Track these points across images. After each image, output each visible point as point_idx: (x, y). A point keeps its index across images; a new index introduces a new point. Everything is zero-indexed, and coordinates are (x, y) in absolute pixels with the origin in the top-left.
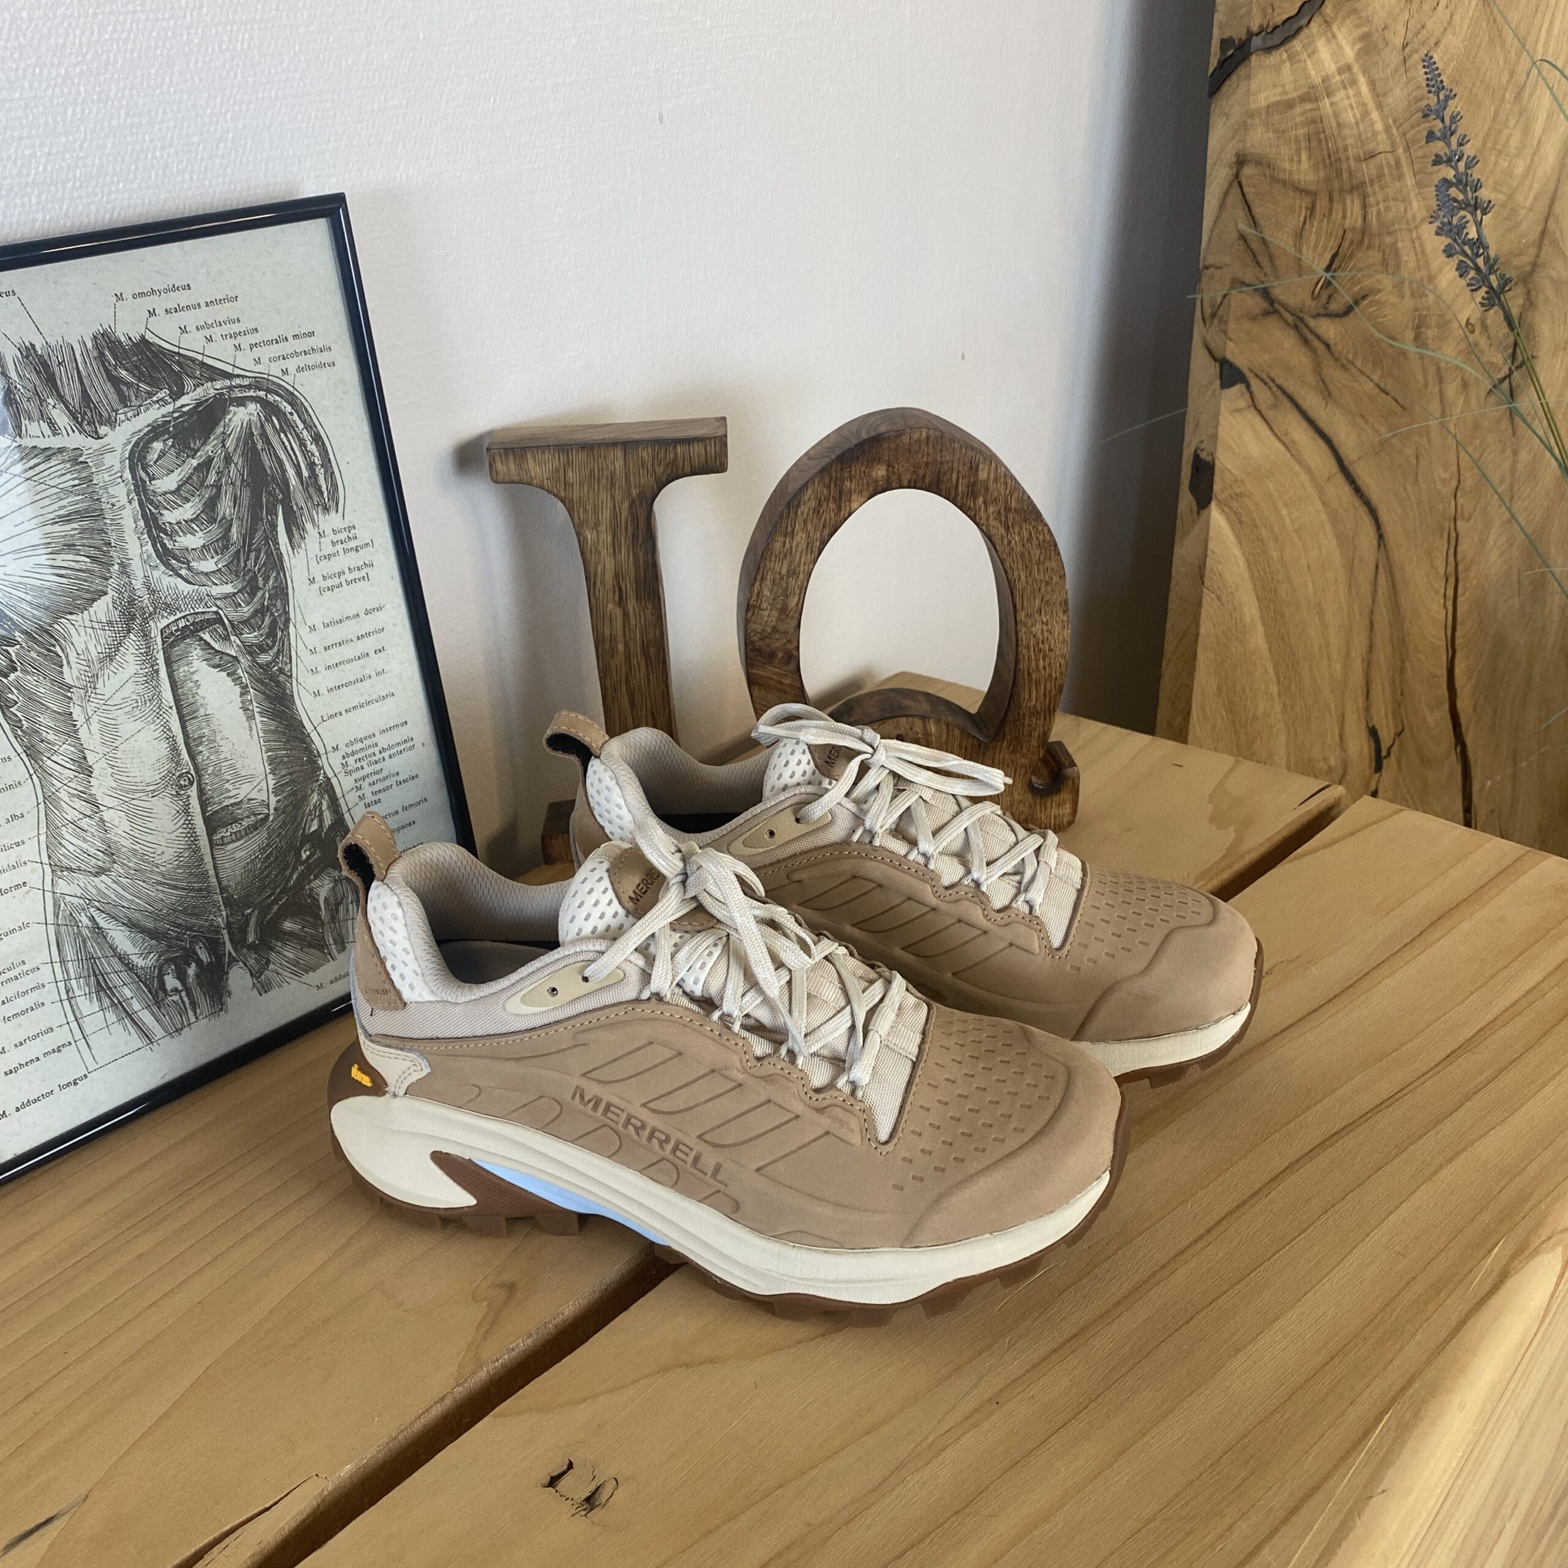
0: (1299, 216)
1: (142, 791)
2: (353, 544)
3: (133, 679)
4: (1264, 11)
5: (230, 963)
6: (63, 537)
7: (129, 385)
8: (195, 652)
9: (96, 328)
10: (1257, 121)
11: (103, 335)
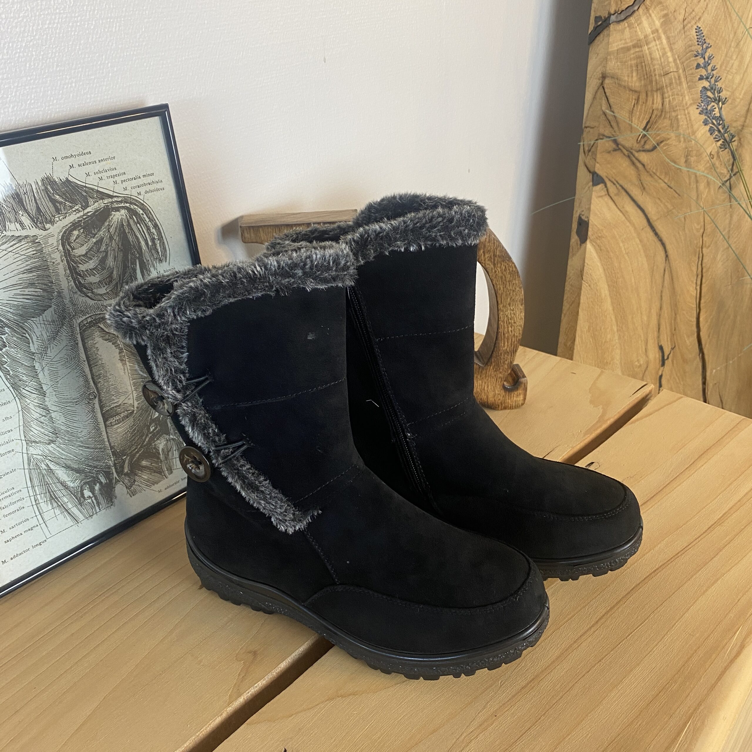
0: (632, 103)
1: (70, 402)
3: (65, 348)
4: (617, 3)
5: (116, 482)
6: (28, 280)
7: (61, 203)
8: (96, 334)
9: (43, 175)
10: (612, 57)
11: (47, 178)
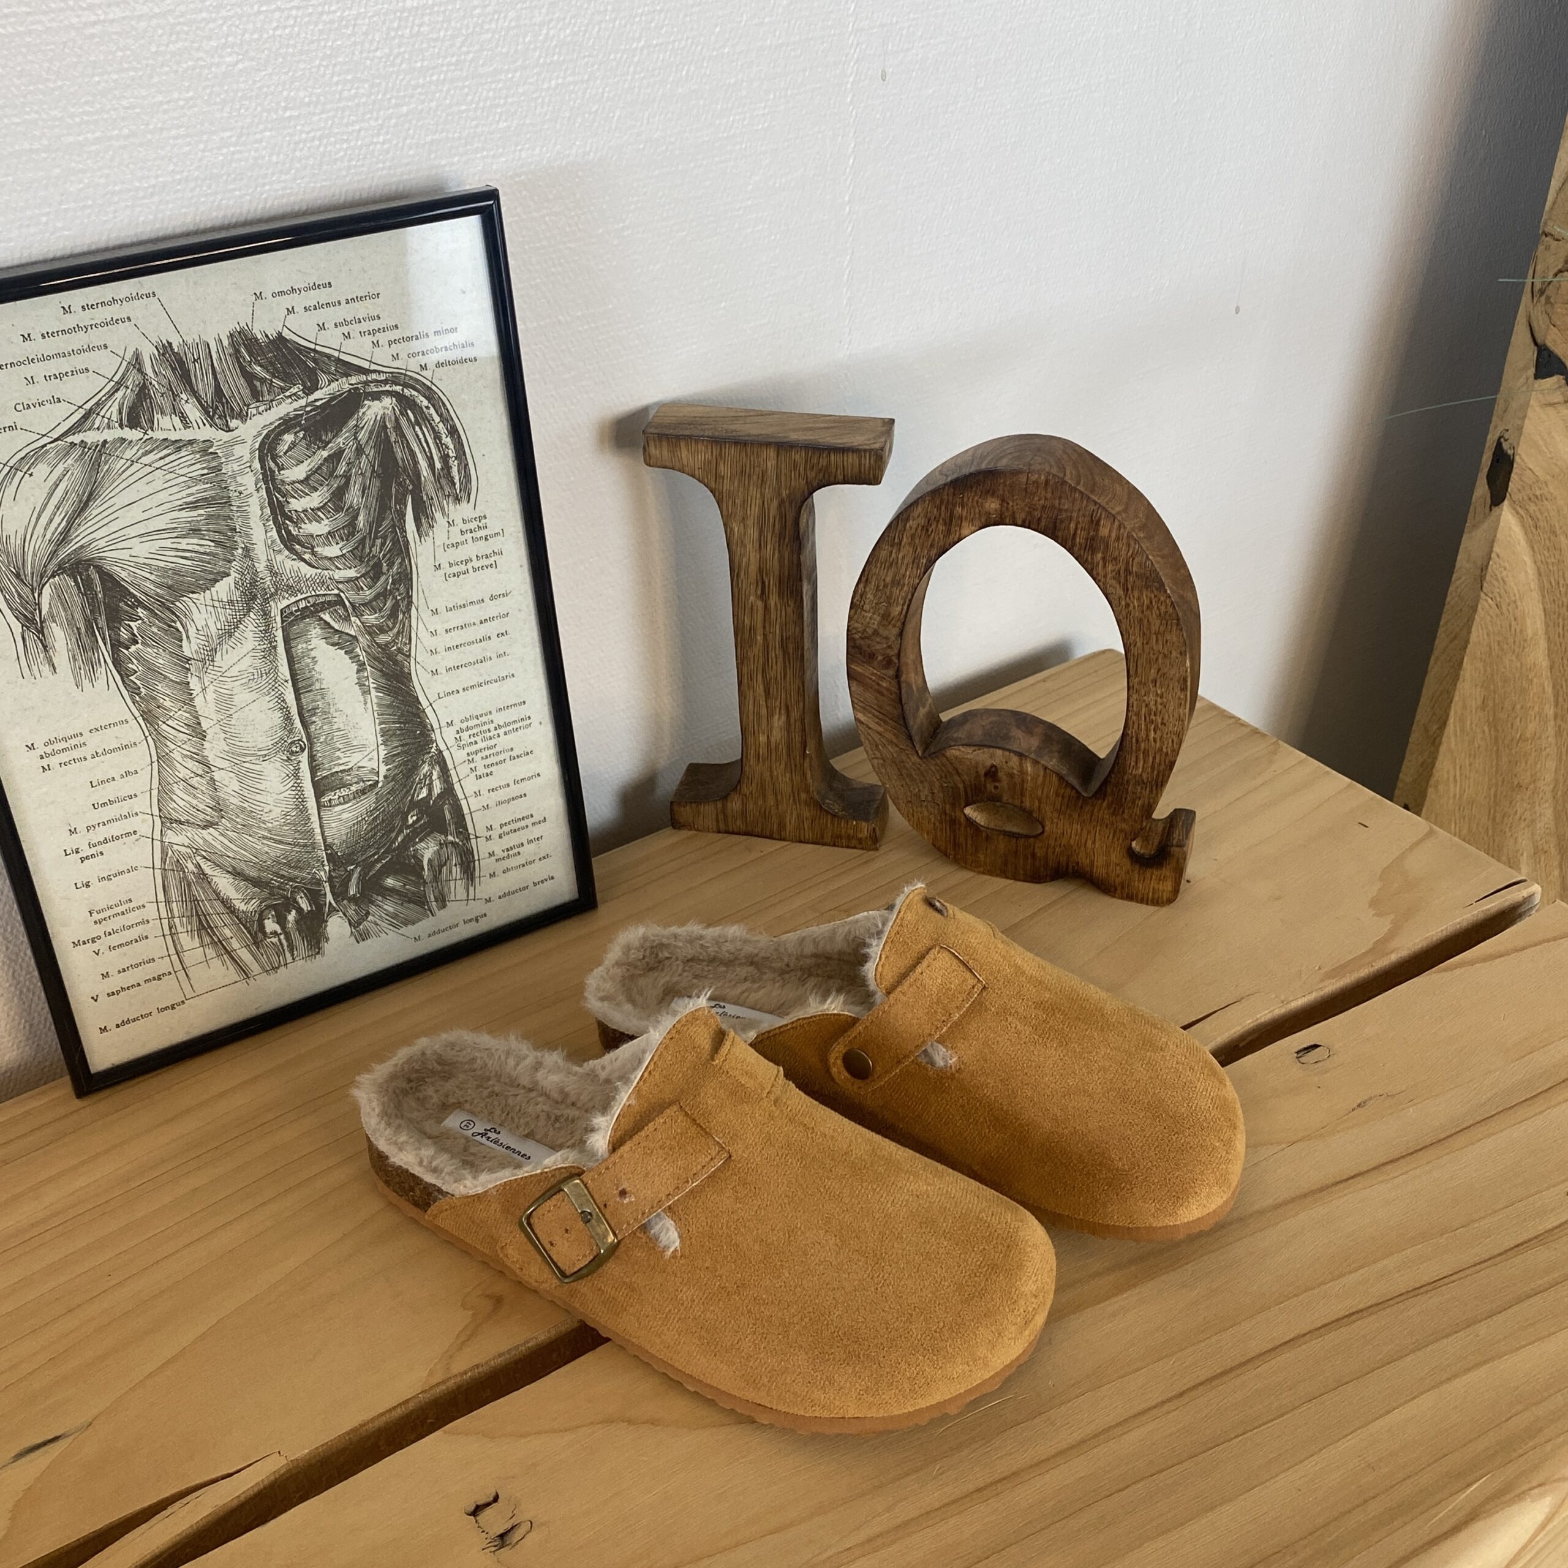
1: (254, 755)
2: (483, 533)
5: (330, 912)
6: (189, 522)
7: (263, 381)
8: (315, 631)
11: (239, 333)
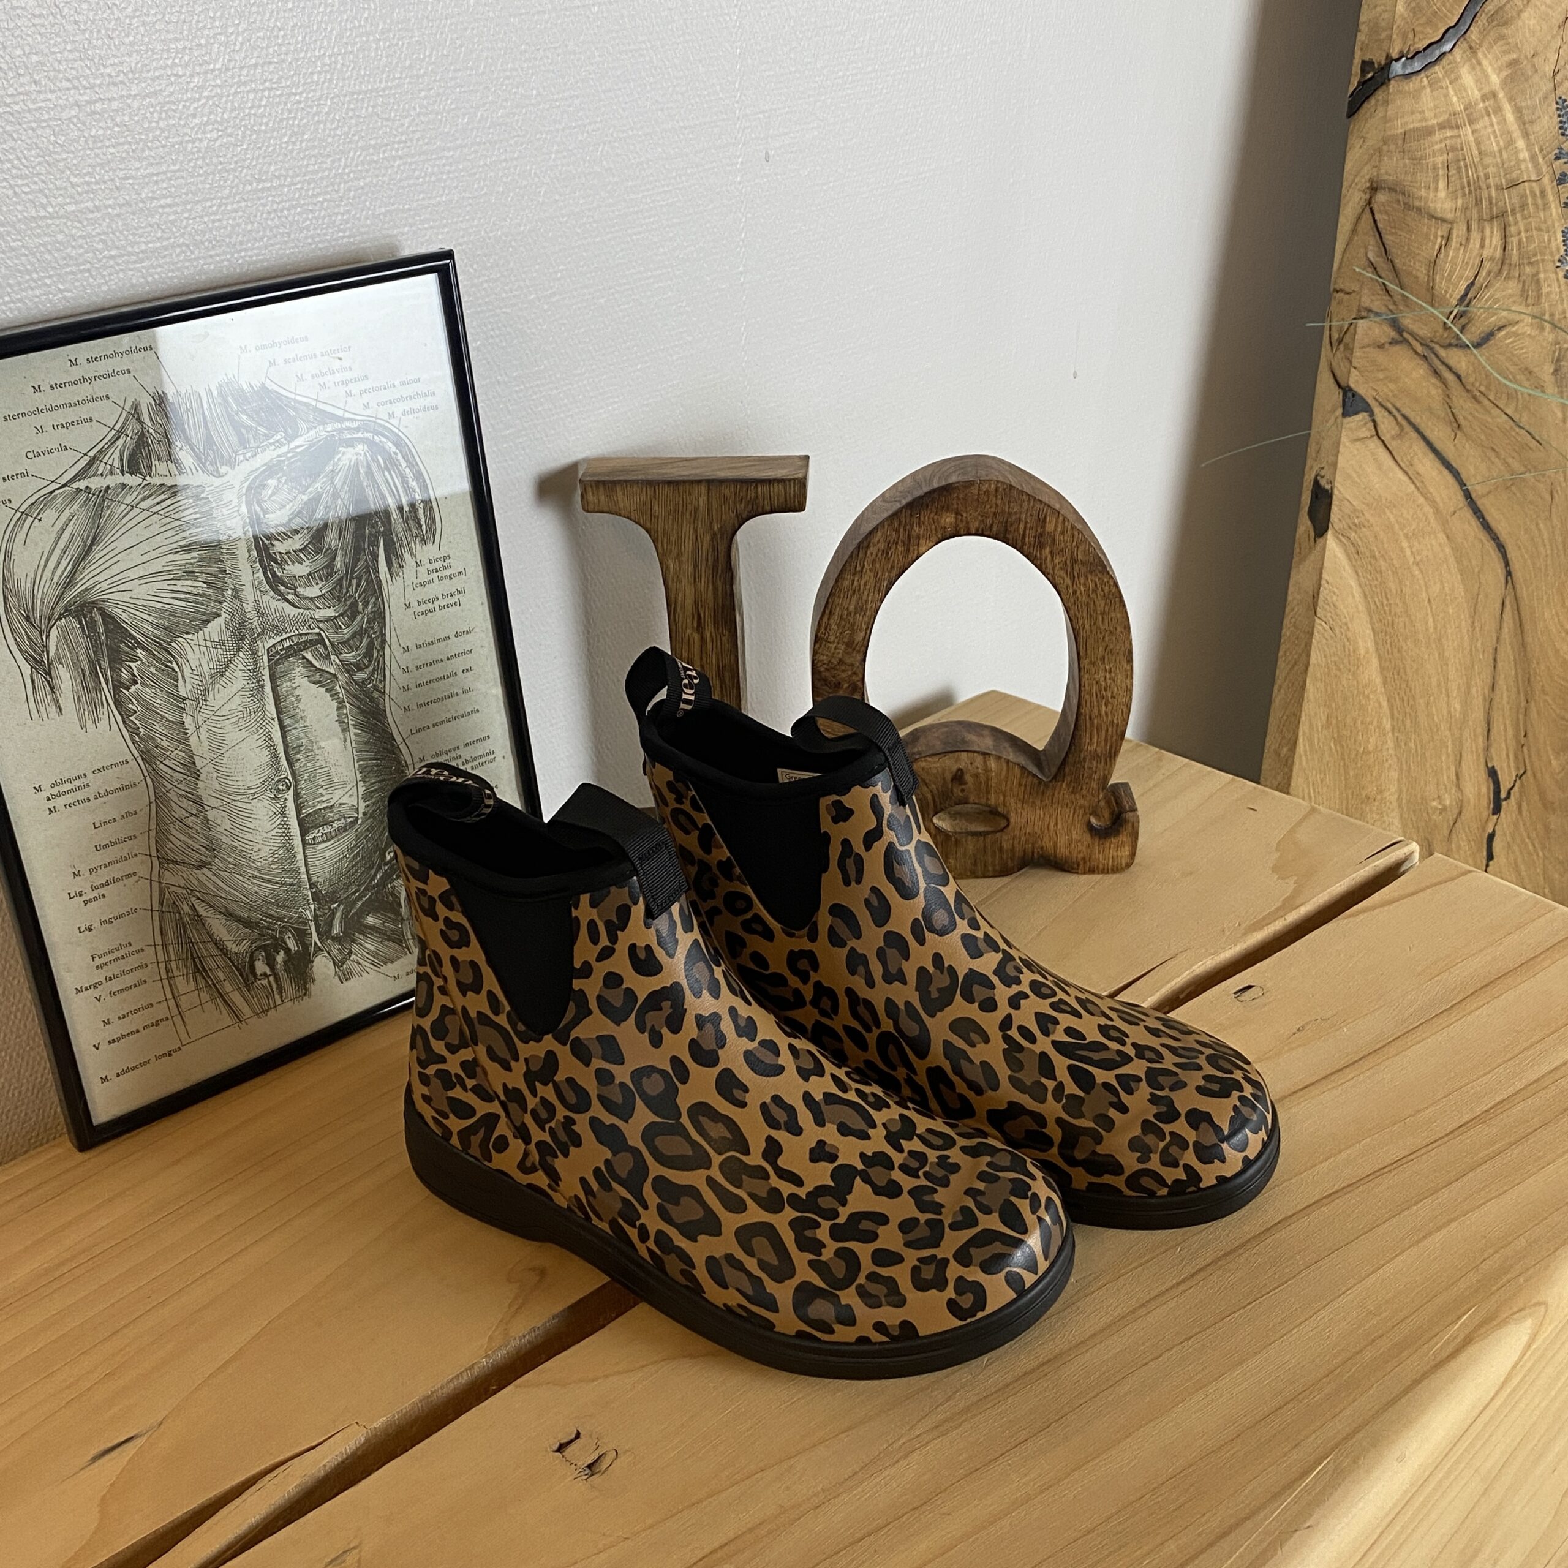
0: (1435, 243)
2: (447, 572)
3: (240, 693)
5: (315, 952)
6: (184, 565)
7: (249, 428)
8: (298, 670)
9: (222, 378)
10: (1392, 147)
11: (227, 383)
